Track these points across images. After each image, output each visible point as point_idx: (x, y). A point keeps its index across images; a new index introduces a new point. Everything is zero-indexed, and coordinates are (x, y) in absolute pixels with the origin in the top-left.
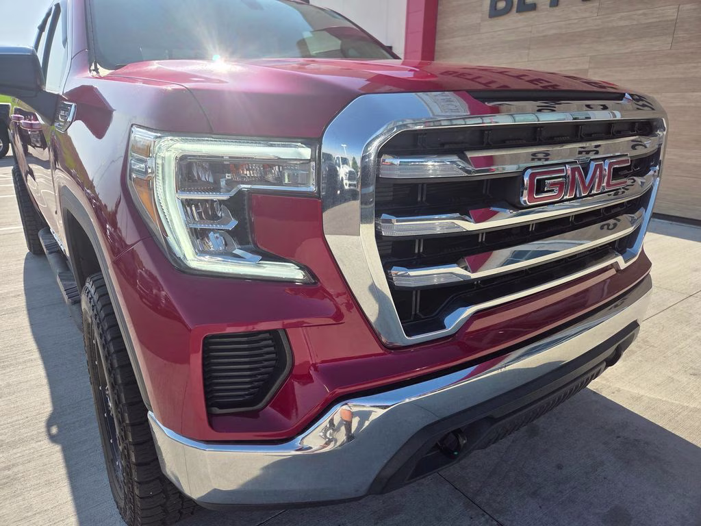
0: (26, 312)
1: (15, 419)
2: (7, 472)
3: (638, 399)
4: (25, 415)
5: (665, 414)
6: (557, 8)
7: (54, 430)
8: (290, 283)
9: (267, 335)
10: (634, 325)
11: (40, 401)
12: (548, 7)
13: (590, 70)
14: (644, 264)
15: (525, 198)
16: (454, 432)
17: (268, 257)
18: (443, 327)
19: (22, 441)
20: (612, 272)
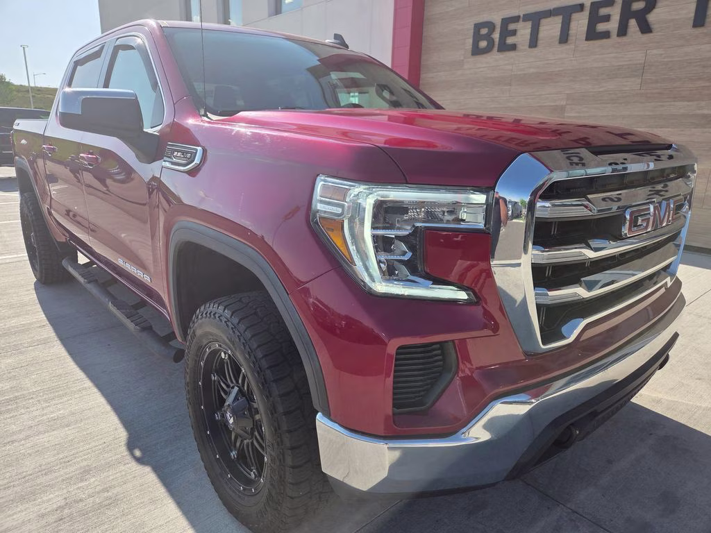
0: (59, 342)
1: (93, 444)
2: (106, 494)
4: (102, 441)
5: (684, 413)
6: (536, 49)
7: (138, 453)
8: (454, 302)
9: (438, 346)
10: (676, 336)
12: (527, 47)
13: (568, 107)
17: (439, 281)
18: (563, 338)
19: (109, 465)
20: (663, 290)
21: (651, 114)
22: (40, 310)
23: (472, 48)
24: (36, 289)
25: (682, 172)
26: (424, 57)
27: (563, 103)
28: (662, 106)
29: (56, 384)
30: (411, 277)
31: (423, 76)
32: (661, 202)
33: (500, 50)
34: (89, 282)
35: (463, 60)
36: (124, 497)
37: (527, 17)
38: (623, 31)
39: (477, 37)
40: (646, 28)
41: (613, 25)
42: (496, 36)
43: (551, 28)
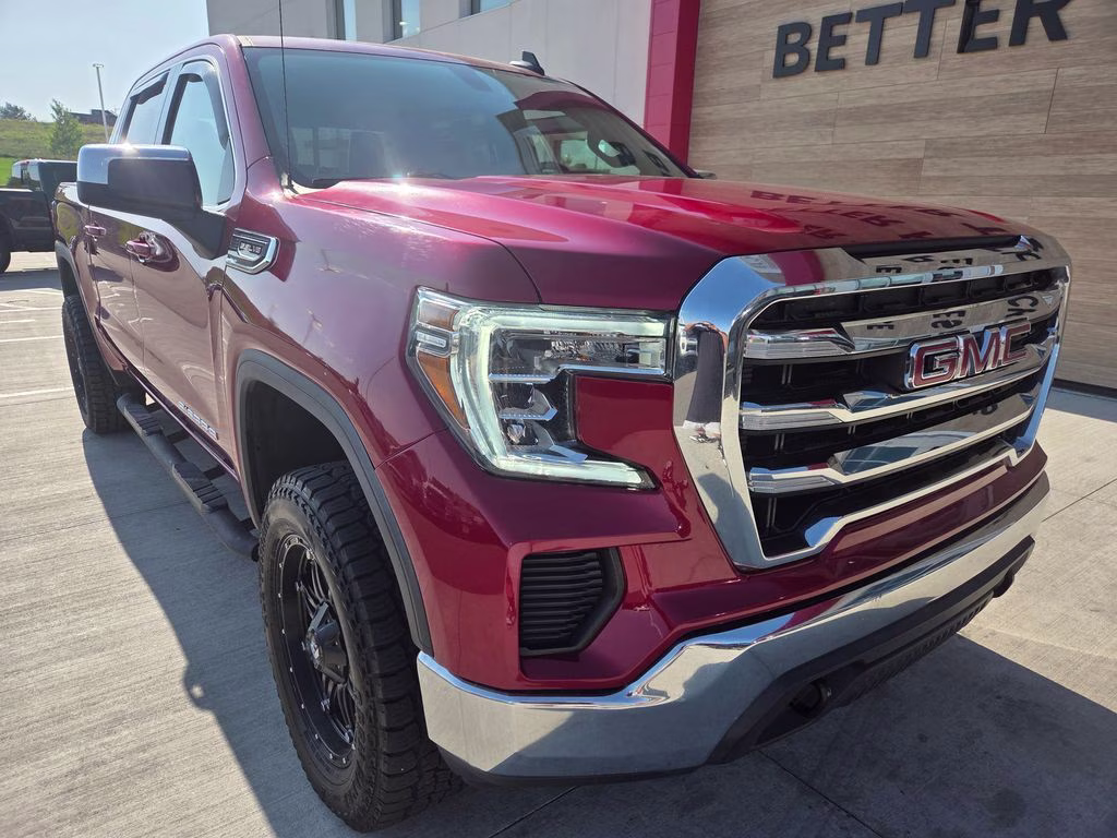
0: (107, 522)
1: (133, 679)
2: (142, 755)
3: (1021, 644)
4: (148, 675)
5: (1060, 665)
6: (877, 66)
7: (197, 691)
8: (622, 488)
9: (593, 555)
10: (1028, 542)
11: (165, 653)
12: (863, 64)
13: (926, 161)
14: (1039, 458)
15: (909, 380)
16: (814, 683)
17: (596, 454)
18: (806, 545)
19: (152, 713)
20: (1003, 470)
21: (1062, 173)
22: (87, 472)
23: (775, 66)
24: (84, 441)
25: (1045, 279)
26: (697, 81)
27: (920, 155)
28: (1082, 161)
29: (94, 586)
30: (555, 447)
31: (695, 111)
32: (983, 331)
33: (818, 69)
34: (150, 434)
35: (759, 86)
36: (167, 761)
37: (863, 16)
38: (1019, 36)
39: (783, 48)
40: (1057, 32)
41: (1003, 28)
42: (813, 45)
43: (901, 33)
